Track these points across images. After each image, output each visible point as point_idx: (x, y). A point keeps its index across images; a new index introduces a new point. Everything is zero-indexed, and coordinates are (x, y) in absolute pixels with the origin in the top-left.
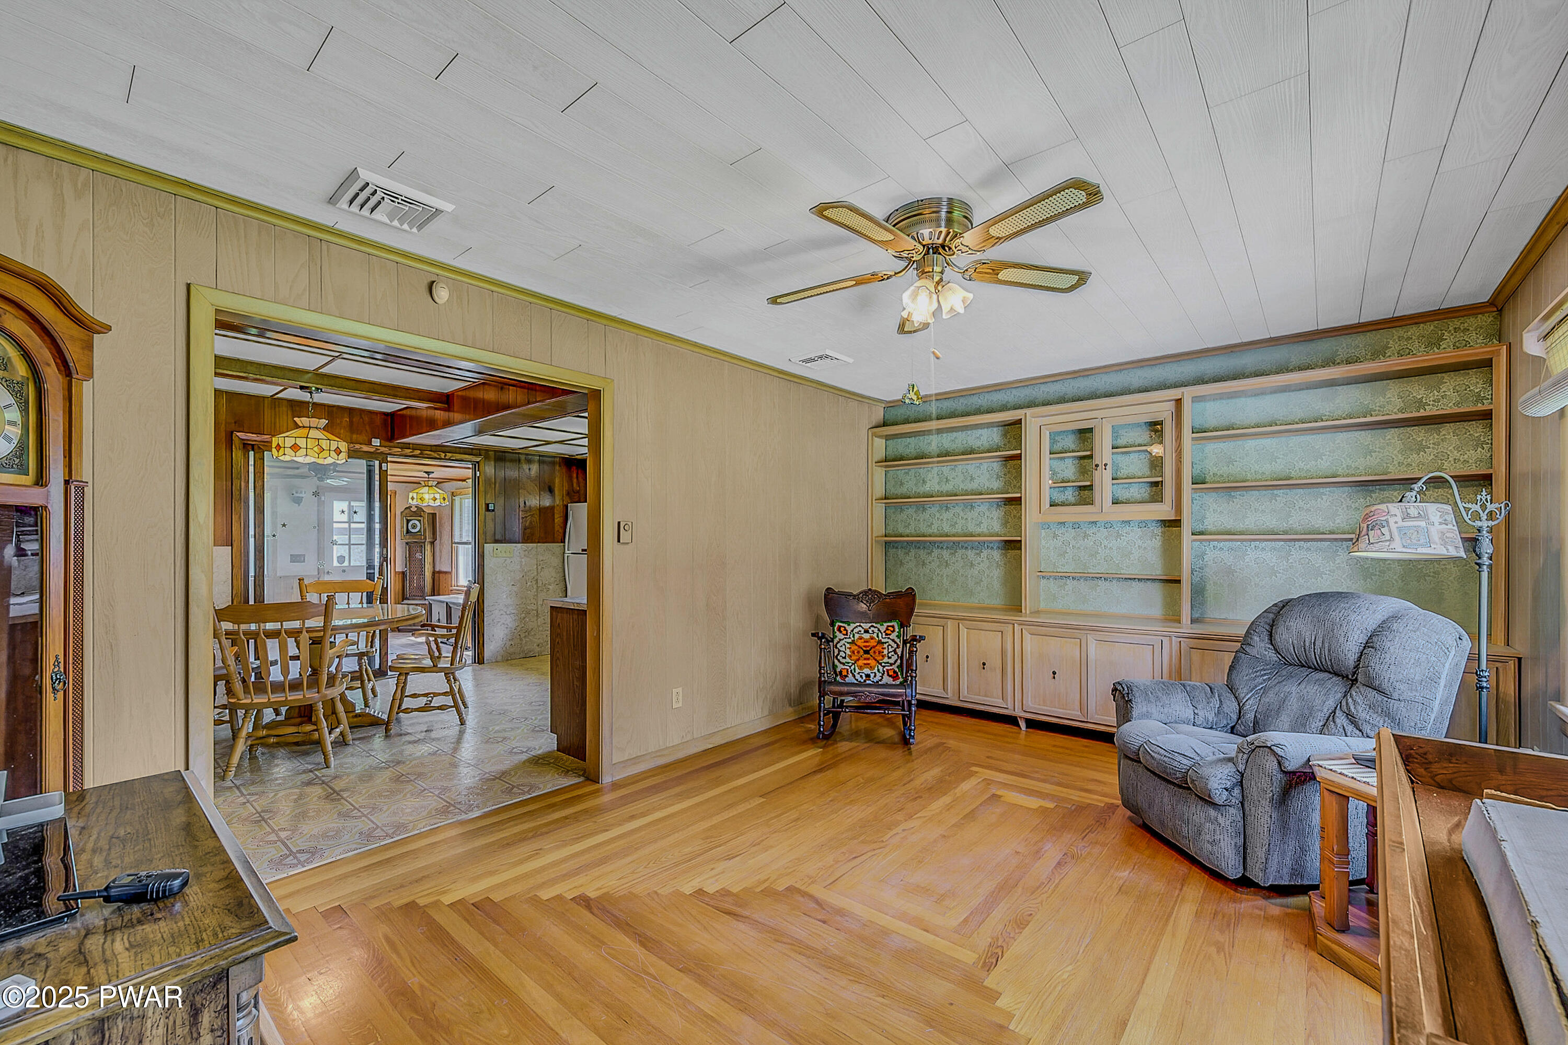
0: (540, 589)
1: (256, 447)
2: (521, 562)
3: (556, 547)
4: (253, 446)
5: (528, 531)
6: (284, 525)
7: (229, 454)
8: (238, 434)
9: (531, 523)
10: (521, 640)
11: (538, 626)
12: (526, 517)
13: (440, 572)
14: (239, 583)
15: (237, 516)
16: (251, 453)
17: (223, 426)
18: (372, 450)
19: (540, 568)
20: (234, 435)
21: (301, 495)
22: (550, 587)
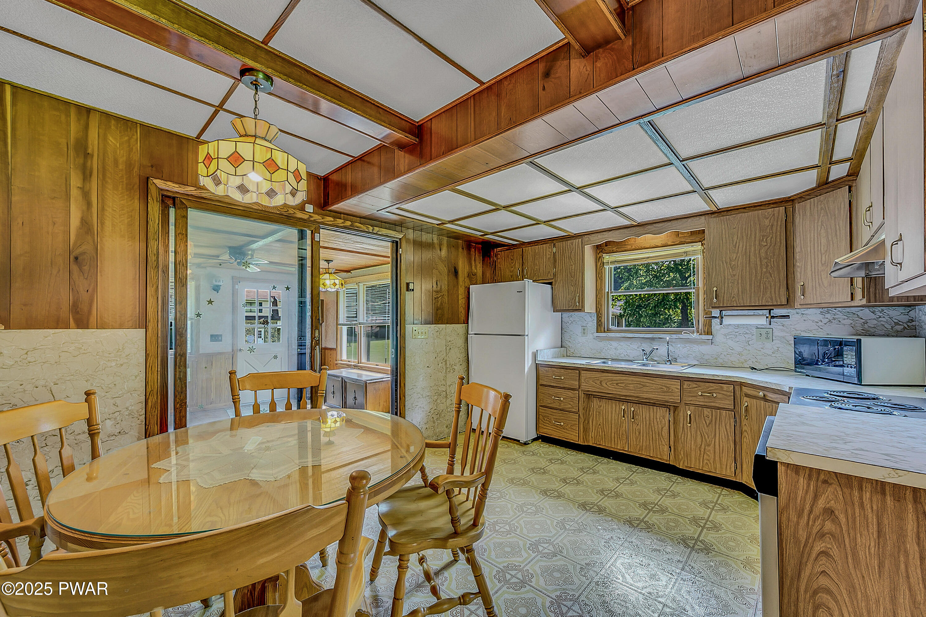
0: (448, 370)
1: (177, 201)
2: (434, 343)
3: (460, 328)
4: (174, 199)
5: (440, 311)
6: (210, 302)
7: (143, 206)
8: (156, 181)
9: (441, 304)
10: (434, 422)
11: (447, 408)
12: (438, 298)
13: (326, 349)
14: (156, 378)
15: (153, 289)
16: (172, 211)
17: (136, 169)
18: (305, 217)
19: (448, 348)
20: (150, 182)
21: (219, 284)
22: (455, 367)
